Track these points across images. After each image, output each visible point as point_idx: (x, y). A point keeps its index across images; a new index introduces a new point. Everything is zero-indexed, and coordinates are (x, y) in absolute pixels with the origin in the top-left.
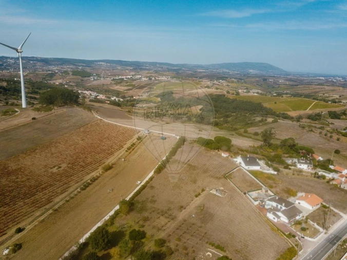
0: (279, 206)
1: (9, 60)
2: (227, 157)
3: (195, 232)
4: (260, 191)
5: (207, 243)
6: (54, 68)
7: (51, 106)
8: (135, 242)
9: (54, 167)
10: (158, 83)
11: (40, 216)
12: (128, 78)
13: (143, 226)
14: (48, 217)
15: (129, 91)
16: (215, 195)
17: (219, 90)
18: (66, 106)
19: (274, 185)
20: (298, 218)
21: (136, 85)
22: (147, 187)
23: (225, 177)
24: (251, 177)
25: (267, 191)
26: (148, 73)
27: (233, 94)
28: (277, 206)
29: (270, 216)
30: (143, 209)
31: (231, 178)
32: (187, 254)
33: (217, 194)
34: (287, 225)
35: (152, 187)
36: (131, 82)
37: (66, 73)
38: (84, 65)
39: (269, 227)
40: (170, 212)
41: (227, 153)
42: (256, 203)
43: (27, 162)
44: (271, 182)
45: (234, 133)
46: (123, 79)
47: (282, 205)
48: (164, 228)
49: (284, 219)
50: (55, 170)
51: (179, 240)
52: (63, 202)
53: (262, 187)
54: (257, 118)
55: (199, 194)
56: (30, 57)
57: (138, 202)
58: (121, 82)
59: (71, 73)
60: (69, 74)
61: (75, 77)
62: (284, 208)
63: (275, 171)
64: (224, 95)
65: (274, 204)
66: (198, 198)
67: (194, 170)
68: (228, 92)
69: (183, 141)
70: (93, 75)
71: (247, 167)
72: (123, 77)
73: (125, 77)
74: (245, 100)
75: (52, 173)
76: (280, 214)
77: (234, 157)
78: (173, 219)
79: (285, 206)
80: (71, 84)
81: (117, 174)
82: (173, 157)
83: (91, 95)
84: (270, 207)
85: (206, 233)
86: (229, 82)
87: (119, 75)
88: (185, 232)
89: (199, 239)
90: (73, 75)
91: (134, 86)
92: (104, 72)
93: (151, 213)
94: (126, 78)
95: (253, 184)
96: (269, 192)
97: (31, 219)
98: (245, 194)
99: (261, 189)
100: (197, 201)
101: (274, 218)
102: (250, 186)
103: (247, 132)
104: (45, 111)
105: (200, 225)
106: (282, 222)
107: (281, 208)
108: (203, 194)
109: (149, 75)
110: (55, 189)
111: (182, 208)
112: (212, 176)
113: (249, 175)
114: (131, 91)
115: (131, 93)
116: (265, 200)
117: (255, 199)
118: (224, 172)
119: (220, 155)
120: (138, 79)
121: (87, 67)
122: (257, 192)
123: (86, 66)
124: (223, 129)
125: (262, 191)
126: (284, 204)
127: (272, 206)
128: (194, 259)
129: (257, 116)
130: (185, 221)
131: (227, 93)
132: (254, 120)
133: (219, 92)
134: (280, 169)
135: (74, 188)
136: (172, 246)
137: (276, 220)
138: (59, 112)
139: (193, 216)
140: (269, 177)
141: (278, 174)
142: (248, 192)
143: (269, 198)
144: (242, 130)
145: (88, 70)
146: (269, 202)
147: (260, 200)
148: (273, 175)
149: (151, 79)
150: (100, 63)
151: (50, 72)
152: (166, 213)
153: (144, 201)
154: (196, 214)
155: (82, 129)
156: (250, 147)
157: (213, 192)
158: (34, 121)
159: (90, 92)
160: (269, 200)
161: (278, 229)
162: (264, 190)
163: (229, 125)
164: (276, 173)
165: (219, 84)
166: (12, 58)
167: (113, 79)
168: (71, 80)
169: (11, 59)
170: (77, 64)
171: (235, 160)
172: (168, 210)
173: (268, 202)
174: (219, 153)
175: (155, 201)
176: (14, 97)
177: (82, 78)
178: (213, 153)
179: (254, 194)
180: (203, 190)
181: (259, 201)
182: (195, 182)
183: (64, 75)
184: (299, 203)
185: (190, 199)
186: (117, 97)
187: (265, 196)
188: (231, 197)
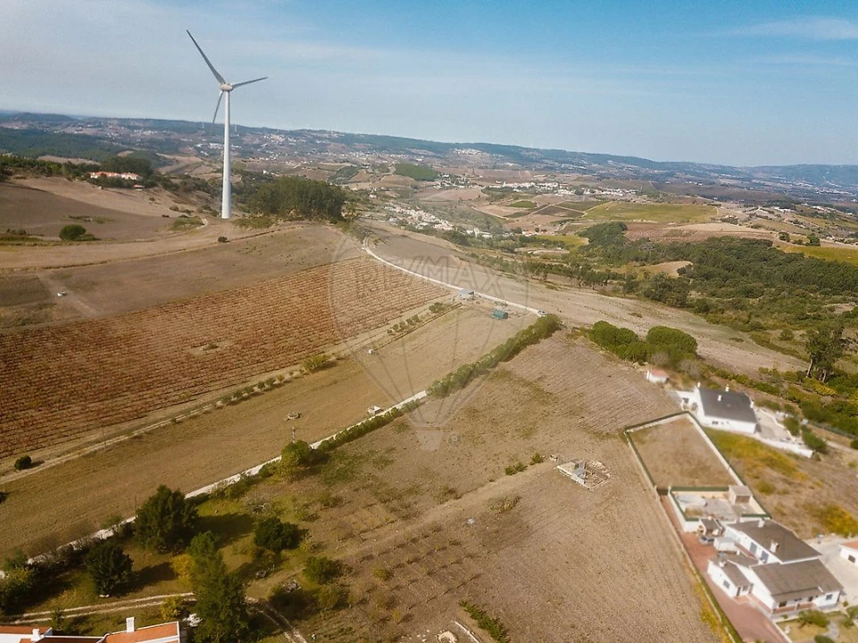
0: (760, 550)
1: (274, 136)
2: (661, 385)
3: (445, 567)
4: (719, 494)
5: (464, 604)
6: (361, 157)
7: (273, 217)
8: (262, 552)
9: (202, 344)
10: (598, 203)
11: (98, 442)
12: (525, 188)
13: (313, 518)
14: (109, 449)
15: (515, 219)
16: (568, 479)
17: (762, 230)
18: (306, 221)
19: (780, 486)
20: (819, 602)
21: (538, 206)
22: (391, 424)
23: (625, 435)
24: (709, 450)
25: (743, 499)
26: (578, 179)
27: (800, 242)
28: (753, 547)
29: (716, 574)
30: (344, 476)
31: (642, 442)
32: (384, 620)
33: (574, 477)
34: (769, 615)
35: (403, 427)
36: (526, 197)
37: (384, 169)
38: (431, 153)
39: (696, 607)
40: (409, 499)
41: (662, 372)
42: (690, 527)
43: (154, 326)
44: (772, 474)
45: (746, 336)
46: (512, 189)
47: (768, 547)
48: (368, 535)
49: (762, 595)
50: (199, 351)
51: (388, 576)
52: (168, 422)
53: (733, 483)
54: (843, 305)
55: (521, 468)
56: (316, 132)
57: (342, 457)
58: (502, 197)
59: (393, 169)
60: (388, 171)
61: (401, 179)
62: (772, 559)
63: (810, 446)
64: (769, 243)
65: (746, 541)
66: (511, 477)
67: (544, 403)
68: (785, 237)
69: (550, 326)
70: (441, 178)
71: (708, 421)
72: (510, 185)
73: (516, 185)
74: (829, 260)
75: (189, 357)
76: (749, 574)
77: (681, 385)
78: (406, 518)
79: (777, 554)
80: (387, 193)
81: (336, 382)
82: (502, 364)
83: (420, 218)
84: (732, 547)
85: (477, 576)
86: (802, 213)
87: (502, 180)
88: (416, 560)
89: (444, 587)
90: (395, 173)
91: (532, 207)
92: (470, 171)
93: (356, 490)
94: (519, 188)
95: (705, 468)
96: (752, 502)
97: (70, 445)
98: (662, 492)
99: (726, 489)
100: (506, 486)
101: (726, 584)
102: (692, 474)
103: (789, 339)
104: (255, 227)
105: (472, 549)
106: (752, 603)
107: (765, 556)
108: (531, 471)
109: (578, 183)
110: (171, 390)
111: (451, 493)
112: (585, 428)
113: (704, 444)
114: (520, 219)
115: (520, 222)
116: (724, 523)
117: (689, 516)
118: (627, 423)
119: (642, 375)
120: (547, 192)
121: (435, 159)
122: (709, 494)
123: (433, 157)
124: (718, 323)
125: (726, 497)
126: (773, 547)
127: (738, 545)
128: (396, 639)
129: (845, 301)
130: (438, 529)
131: (782, 238)
132: (832, 309)
133: (756, 234)
134: (830, 444)
135: (214, 395)
136: (356, 587)
137: (731, 592)
138: (283, 232)
139: (471, 521)
140: (776, 460)
141: (816, 459)
142: (674, 489)
143: (743, 520)
144: (778, 333)
145: (436, 165)
146: (733, 531)
147: (705, 522)
148: (797, 457)
149: (582, 194)
150: (468, 151)
151: (349, 165)
152: (400, 497)
153: (361, 457)
154: (483, 518)
155: (314, 272)
156: (763, 371)
157: (567, 469)
158: (222, 244)
159: (422, 212)
160: (738, 526)
161: (727, 621)
162: (732, 494)
163: (743, 315)
164: (808, 453)
165: (770, 216)
166: (279, 132)
167: (488, 188)
168: (389, 185)
169: (278, 134)
170: (414, 151)
171: (682, 394)
172: (410, 491)
173: (731, 532)
174: (641, 369)
175: (387, 462)
176: (243, 205)
177: (416, 183)
178: (624, 367)
179: (696, 499)
180: (538, 460)
181: (700, 523)
182: (527, 434)
183: (376, 171)
184: (852, 559)
185: (488, 476)
186: (482, 228)
187: (731, 511)
188: (612, 494)
